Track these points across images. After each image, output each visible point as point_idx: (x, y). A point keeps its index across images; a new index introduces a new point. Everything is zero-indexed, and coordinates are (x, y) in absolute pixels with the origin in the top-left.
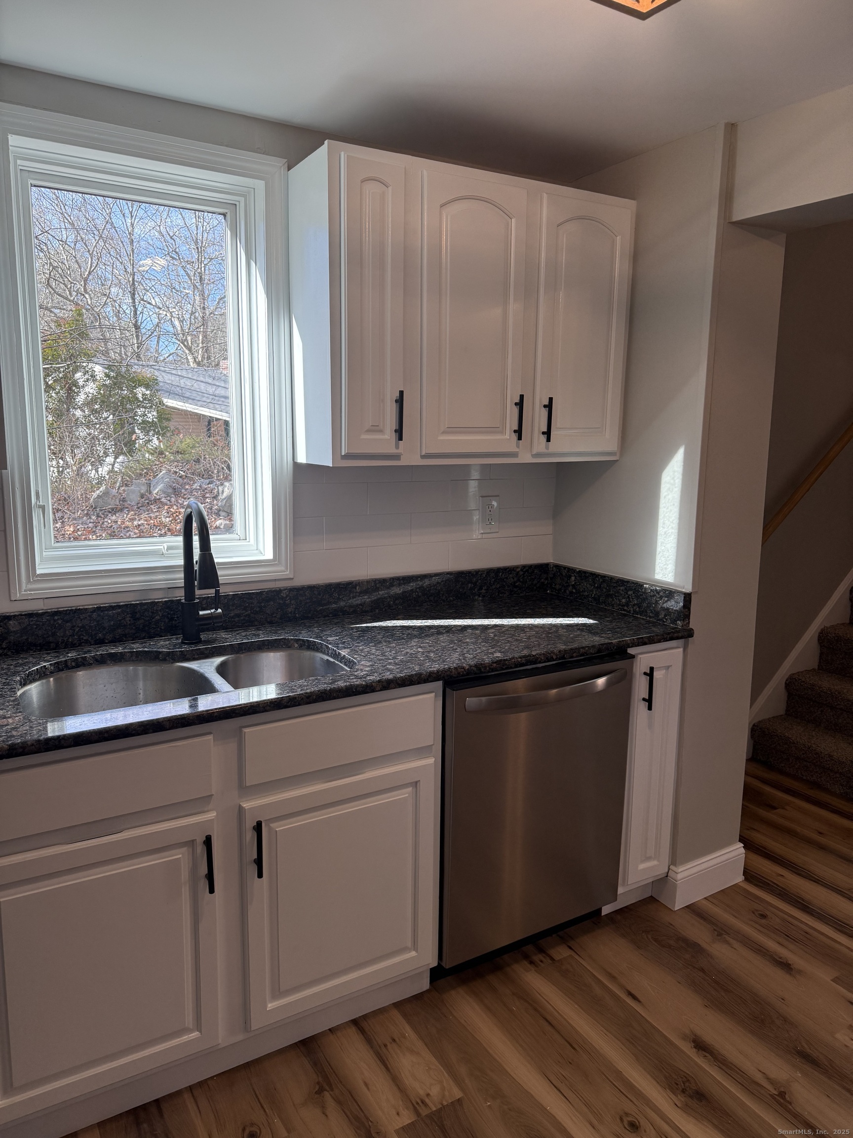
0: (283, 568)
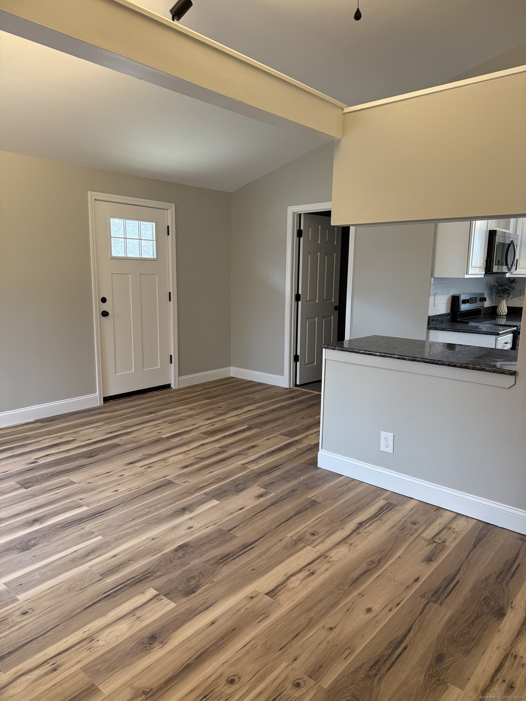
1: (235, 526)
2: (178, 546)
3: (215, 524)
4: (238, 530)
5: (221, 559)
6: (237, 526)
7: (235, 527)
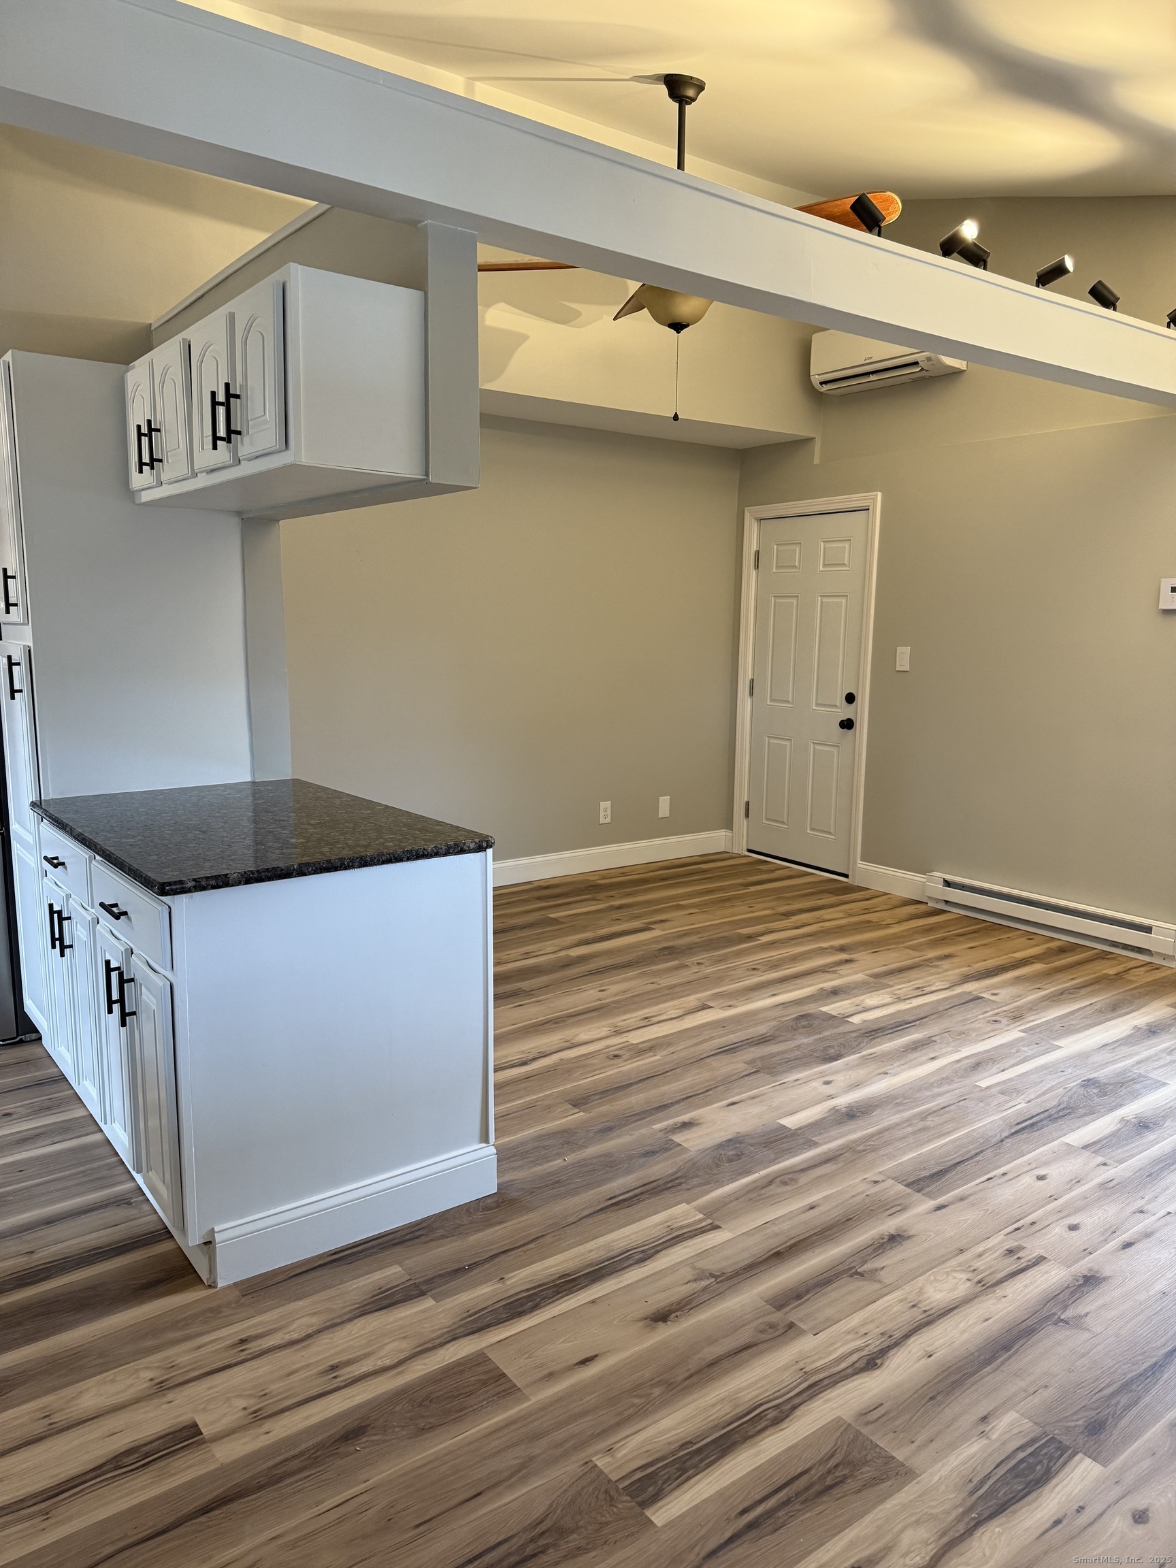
1: (746, 1078)
2: (838, 1060)
3: (784, 1083)
4: (743, 1071)
5: (769, 1040)
6: (743, 1076)
7: (746, 1075)
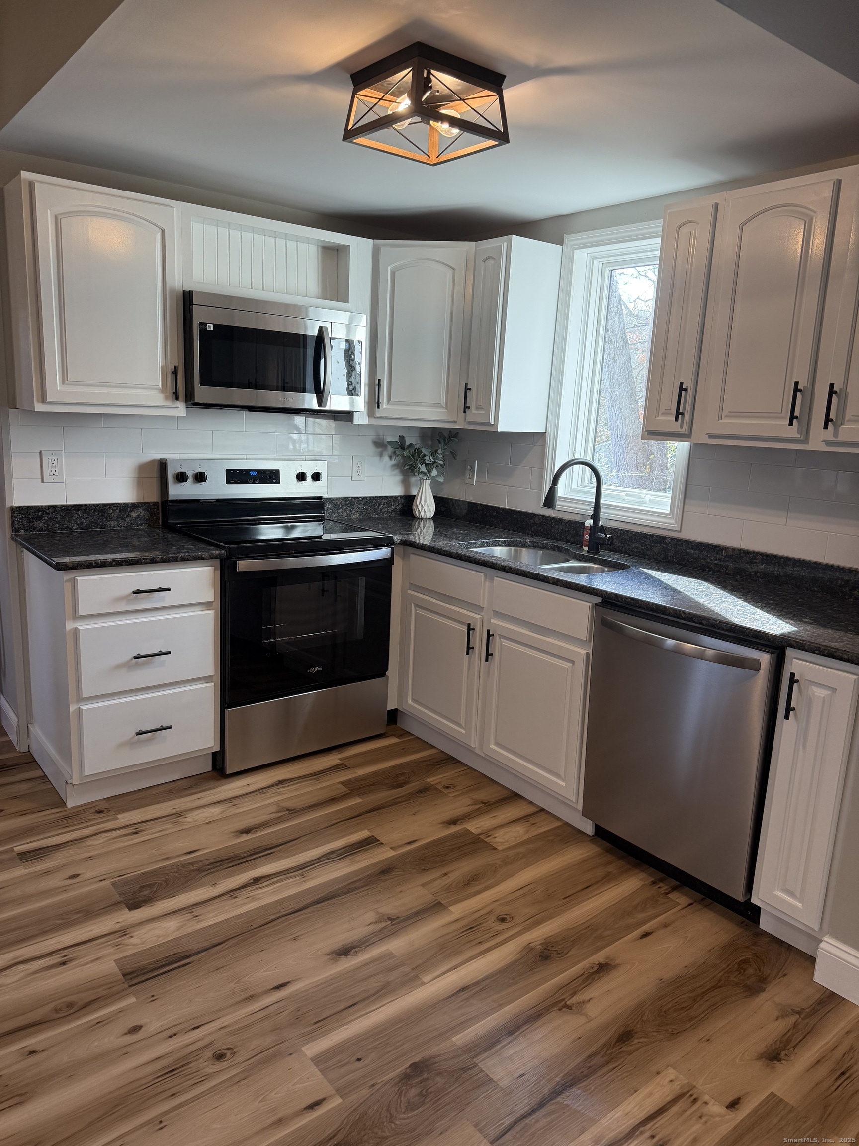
0: (673, 521)
